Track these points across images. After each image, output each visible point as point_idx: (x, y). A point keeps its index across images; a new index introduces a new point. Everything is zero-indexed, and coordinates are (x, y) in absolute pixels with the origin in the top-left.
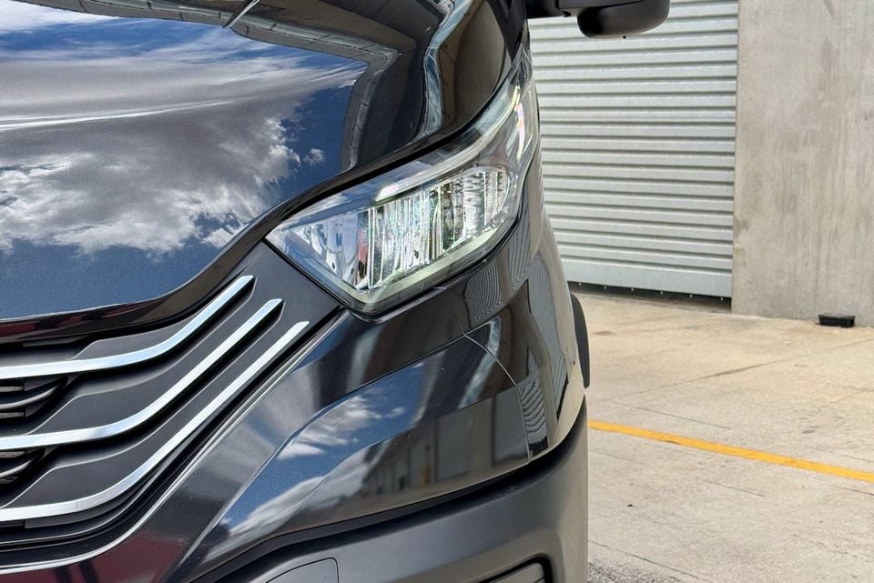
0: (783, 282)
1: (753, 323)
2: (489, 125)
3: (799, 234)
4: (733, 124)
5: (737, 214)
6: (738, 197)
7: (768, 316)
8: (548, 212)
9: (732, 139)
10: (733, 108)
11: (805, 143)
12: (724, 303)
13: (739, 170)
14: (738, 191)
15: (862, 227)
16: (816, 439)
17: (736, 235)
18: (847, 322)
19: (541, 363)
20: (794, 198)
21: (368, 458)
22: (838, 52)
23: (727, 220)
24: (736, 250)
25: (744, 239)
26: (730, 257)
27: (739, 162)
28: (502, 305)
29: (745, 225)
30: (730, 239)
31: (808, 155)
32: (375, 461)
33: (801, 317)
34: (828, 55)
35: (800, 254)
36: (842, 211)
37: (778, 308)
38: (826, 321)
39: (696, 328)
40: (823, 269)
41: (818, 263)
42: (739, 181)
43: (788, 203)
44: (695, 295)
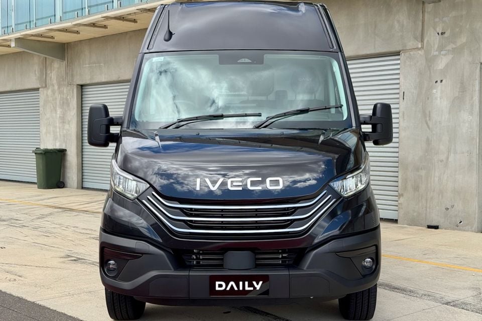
0: (415, 214)
1: (405, 227)
2: (363, 167)
3: (420, 198)
4: (398, 162)
5: (399, 191)
6: (400, 186)
7: (410, 225)
8: (371, 184)
9: (397, 167)
10: (397, 157)
11: (421, 169)
12: (396, 221)
13: (400, 177)
14: (400, 184)
15: (440, 196)
16: (427, 256)
17: (399, 198)
18: (436, 227)
19: (374, 210)
20: (418, 187)
21: (340, 230)
22: (431, 141)
23: (396, 193)
24: (399, 203)
25: (402, 200)
26: (397, 206)
27: (400, 174)
28: (366, 199)
29: (402, 195)
30: (397, 200)
31: (423, 173)
32: (341, 231)
33: (421, 225)
34: (428, 142)
35: (420, 204)
36: (434, 191)
37: (413, 222)
38: (429, 227)
39: (386, 228)
40: (428, 210)
41: (426, 207)
42: (400, 181)
43: (416, 188)
44: (385, 219)
